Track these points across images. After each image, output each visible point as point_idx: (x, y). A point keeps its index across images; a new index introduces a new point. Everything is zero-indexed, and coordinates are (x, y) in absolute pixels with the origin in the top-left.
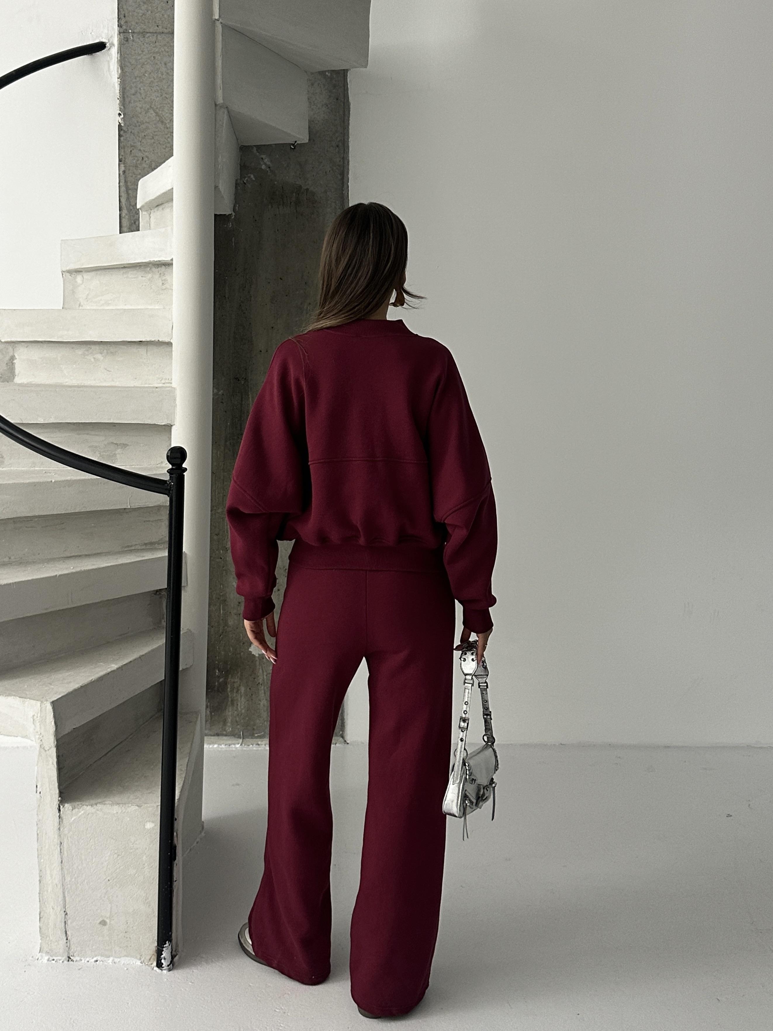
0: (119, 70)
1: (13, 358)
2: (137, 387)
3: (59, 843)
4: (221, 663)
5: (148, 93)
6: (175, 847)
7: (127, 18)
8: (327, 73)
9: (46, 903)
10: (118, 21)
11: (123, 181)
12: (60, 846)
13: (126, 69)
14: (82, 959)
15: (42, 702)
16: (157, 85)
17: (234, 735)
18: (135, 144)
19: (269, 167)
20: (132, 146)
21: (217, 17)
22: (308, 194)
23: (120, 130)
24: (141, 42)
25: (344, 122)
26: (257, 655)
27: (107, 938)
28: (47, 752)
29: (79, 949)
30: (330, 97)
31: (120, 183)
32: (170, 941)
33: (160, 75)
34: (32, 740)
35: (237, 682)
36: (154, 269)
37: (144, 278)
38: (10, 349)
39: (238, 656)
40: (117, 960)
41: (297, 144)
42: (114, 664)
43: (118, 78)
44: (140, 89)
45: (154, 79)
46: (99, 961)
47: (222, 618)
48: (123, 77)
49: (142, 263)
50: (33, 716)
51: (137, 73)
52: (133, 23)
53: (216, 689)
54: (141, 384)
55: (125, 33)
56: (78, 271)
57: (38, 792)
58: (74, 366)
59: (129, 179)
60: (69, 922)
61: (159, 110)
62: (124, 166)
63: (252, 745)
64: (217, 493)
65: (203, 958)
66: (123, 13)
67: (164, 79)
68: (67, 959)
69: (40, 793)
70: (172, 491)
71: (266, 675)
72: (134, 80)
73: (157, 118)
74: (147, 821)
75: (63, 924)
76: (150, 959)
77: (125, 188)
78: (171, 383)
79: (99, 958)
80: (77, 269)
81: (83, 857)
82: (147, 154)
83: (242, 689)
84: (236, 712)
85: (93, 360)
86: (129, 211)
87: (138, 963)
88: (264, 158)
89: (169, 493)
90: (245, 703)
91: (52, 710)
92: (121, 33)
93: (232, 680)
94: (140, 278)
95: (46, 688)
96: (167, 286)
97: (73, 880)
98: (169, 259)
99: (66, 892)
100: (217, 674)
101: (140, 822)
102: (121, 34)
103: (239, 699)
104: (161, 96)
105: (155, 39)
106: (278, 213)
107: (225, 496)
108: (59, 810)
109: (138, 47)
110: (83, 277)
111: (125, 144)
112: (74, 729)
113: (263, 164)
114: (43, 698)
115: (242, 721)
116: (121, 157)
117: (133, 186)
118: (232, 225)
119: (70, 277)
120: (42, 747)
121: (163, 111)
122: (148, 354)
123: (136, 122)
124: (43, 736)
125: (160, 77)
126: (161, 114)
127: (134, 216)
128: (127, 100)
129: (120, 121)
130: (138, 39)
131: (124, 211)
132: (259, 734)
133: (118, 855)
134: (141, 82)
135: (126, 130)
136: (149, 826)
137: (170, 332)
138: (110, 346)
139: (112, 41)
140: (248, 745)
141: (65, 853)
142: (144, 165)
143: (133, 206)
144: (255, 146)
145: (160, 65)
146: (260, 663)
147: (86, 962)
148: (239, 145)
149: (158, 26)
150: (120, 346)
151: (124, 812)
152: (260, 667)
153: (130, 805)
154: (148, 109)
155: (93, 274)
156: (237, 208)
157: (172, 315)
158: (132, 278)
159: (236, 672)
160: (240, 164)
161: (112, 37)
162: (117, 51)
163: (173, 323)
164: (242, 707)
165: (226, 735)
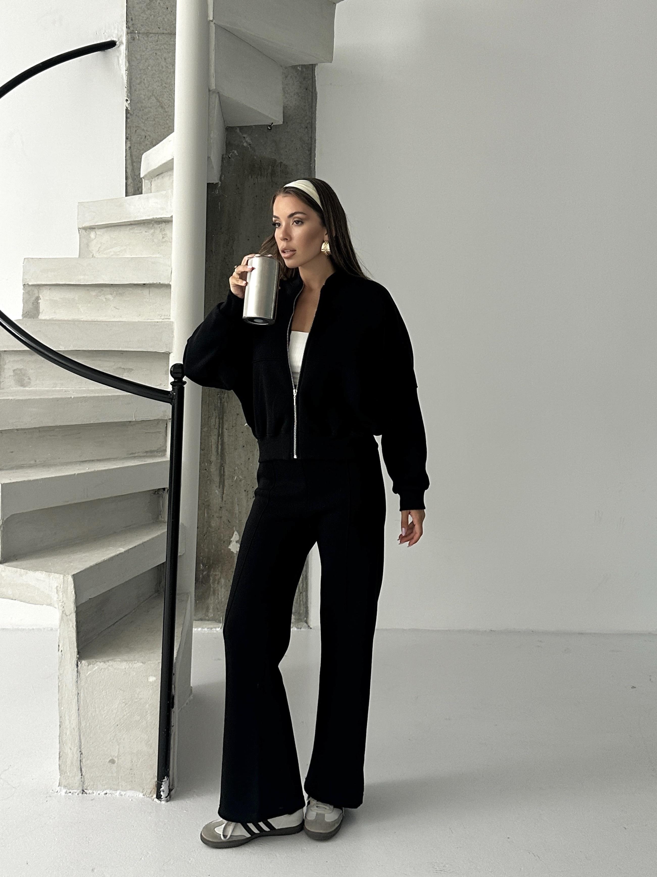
0: (127, 64)
1: (38, 298)
2: (141, 322)
3: (76, 693)
4: (205, 558)
5: (151, 83)
6: (173, 697)
7: (133, 22)
8: (298, 68)
9: (65, 744)
10: (127, 24)
11: (129, 155)
12: (77, 696)
13: (133, 63)
14: (94, 792)
15: (64, 575)
16: (158, 77)
17: (215, 620)
18: (139, 125)
19: (250, 145)
20: (136, 127)
21: (211, 19)
22: (282, 168)
23: (127, 113)
24: (146, 40)
25: (312, 107)
27: (115, 775)
28: (68, 617)
29: (92, 783)
30: (300, 87)
31: (127, 157)
32: (168, 776)
33: (161, 68)
34: (56, 608)
35: (218, 574)
36: (156, 226)
37: (147, 233)
38: (36, 291)
39: (220, 553)
40: (123, 793)
41: (274, 125)
42: (122, 548)
43: (126, 71)
44: (144, 80)
45: (156, 72)
46: (108, 794)
47: (206, 520)
48: (130, 70)
49: (147, 220)
50: (57, 587)
51: (141, 67)
52: (139, 25)
53: (201, 579)
54: (144, 320)
55: (132, 33)
56: (92, 228)
57: (60, 651)
58: (89, 305)
59: (134, 153)
60: (84, 760)
61: (160, 97)
62: (130, 143)
65: (194, 792)
66: (130, 17)
67: (163, 71)
68: (82, 791)
69: (62, 651)
70: (174, 400)
72: (139, 72)
73: (158, 103)
74: (149, 676)
75: (79, 762)
76: (151, 792)
77: (130, 161)
78: (169, 319)
79: (108, 791)
80: (91, 226)
81: (96, 706)
82: (149, 133)
83: (223, 580)
84: (217, 600)
85: (104, 300)
86: (134, 180)
87: (141, 795)
88: (245, 137)
89: (172, 401)
91: (73, 582)
93: (214, 573)
94: (144, 232)
95: (67, 565)
96: (167, 239)
97: (88, 724)
98: (169, 216)
99: (82, 735)
100: (201, 568)
101: (144, 676)
102: (129, 34)
103: (220, 589)
104: (161, 85)
105: (157, 38)
106: (257, 182)
108: (77, 666)
109: (142, 45)
110: (96, 233)
111: (131, 125)
112: (90, 599)
113: (245, 142)
114: (65, 572)
116: (127, 135)
117: (137, 160)
118: (219, 191)
119: (85, 233)
120: (64, 612)
121: (162, 98)
122: (151, 295)
123: (140, 106)
124: (65, 604)
125: (161, 70)
126: (162, 100)
127: (137, 184)
128: (133, 88)
129: (127, 106)
130: (142, 39)
131: (129, 180)
133: (126, 704)
134: (144, 74)
135: (132, 113)
136: (152, 679)
137: (170, 276)
138: (118, 288)
139: (121, 40)
141: (82, 703)
142: (147, 142)
143: (137, 176)
144: (238, 127)
145: (161, 60)
147: (97, 794)
148: (225, 126)
149: (159, 28)
150: (129, 288)
151: (131, 668)
153: (136, 662)
154: (150, 96)
155: (106, 229)
156: (222, 177)
157: (171, 262)
158: (138, 233)
159: (217, 566)
160: (226, 142)
161: (121, 36)
162: (125, 49)
163: (172, 269)
164: (222, 596)
165: (208, 620)
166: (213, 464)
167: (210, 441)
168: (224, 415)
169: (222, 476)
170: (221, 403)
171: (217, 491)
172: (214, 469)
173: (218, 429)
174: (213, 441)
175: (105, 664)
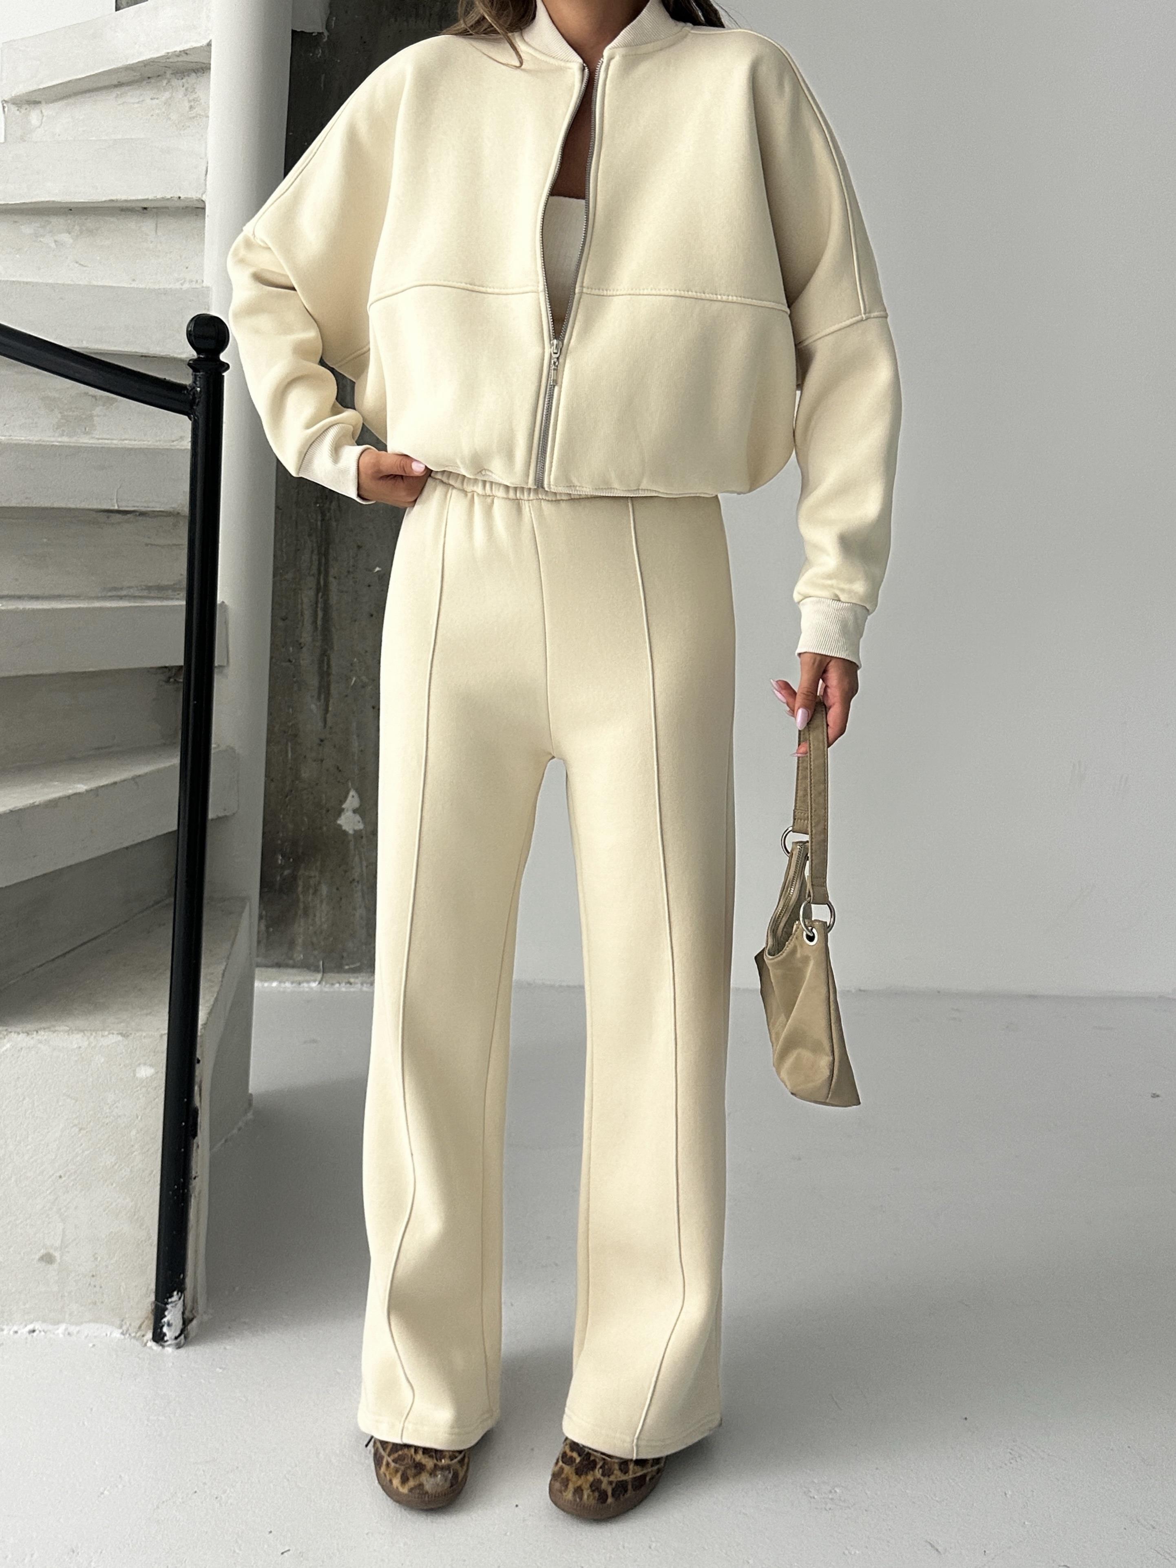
4: (286, 844)
17: (308, 966)
26: (351, 832)
27: (55, 1288)
32: (181, 1291)
35: (315, 877)
36: (174, 82)
37: (155, 101)
39: (318, 832)
40: (71, 1329)
47: (290, 766)
49: (154, 63)
53: (277, 887)
54: (143, 287)
56: (33, 99)
58: (17, 256)
63: (339, 983)
64: (284, 545)
70: (198, 407)
71: (367, 867)
74: (141, 1063)
76: (139, 1328)
78: (201, 284)
80: (30, 93)
83: (324, 889)
84: (311, 928)
85: (53, 245)
87: (117, 1334)
89: (191, 411)
90: (327, 913)
93: (307, 874)
94: (148, 100)
96: (198, 110)
98: (205, 43)
100: (280, 862)
101: (126, 1065)
103: (318, 906)
107: (299, 550)
110: (41, 113)
115: (322, 943)
119: (18, 113)
122: (160, 233)
132: (352, 966)
133: (82, 1129)
136: (144, 1072)
137: (203, 181)
138: (85, 216)
140: (333, 984)
146: (355, 845)
151: (94, 1048)
152: (356, 851)
153: (107, 1033)
155: (64, 103)
156: (332, 23)
157: (206, 148)
158: (133, 103)
159: (313, 859)
163: (208, 163)
164: (323, 920)
165: (293, 967)
166: (304, 649)
167: (300, 600)
168: (331, 546)
169: (324, 674)
170: (323, 520)
171: (313, 706)
172: (307, 660)
173: (317, 576)
174: (305, 600)
175: (29, 1038)
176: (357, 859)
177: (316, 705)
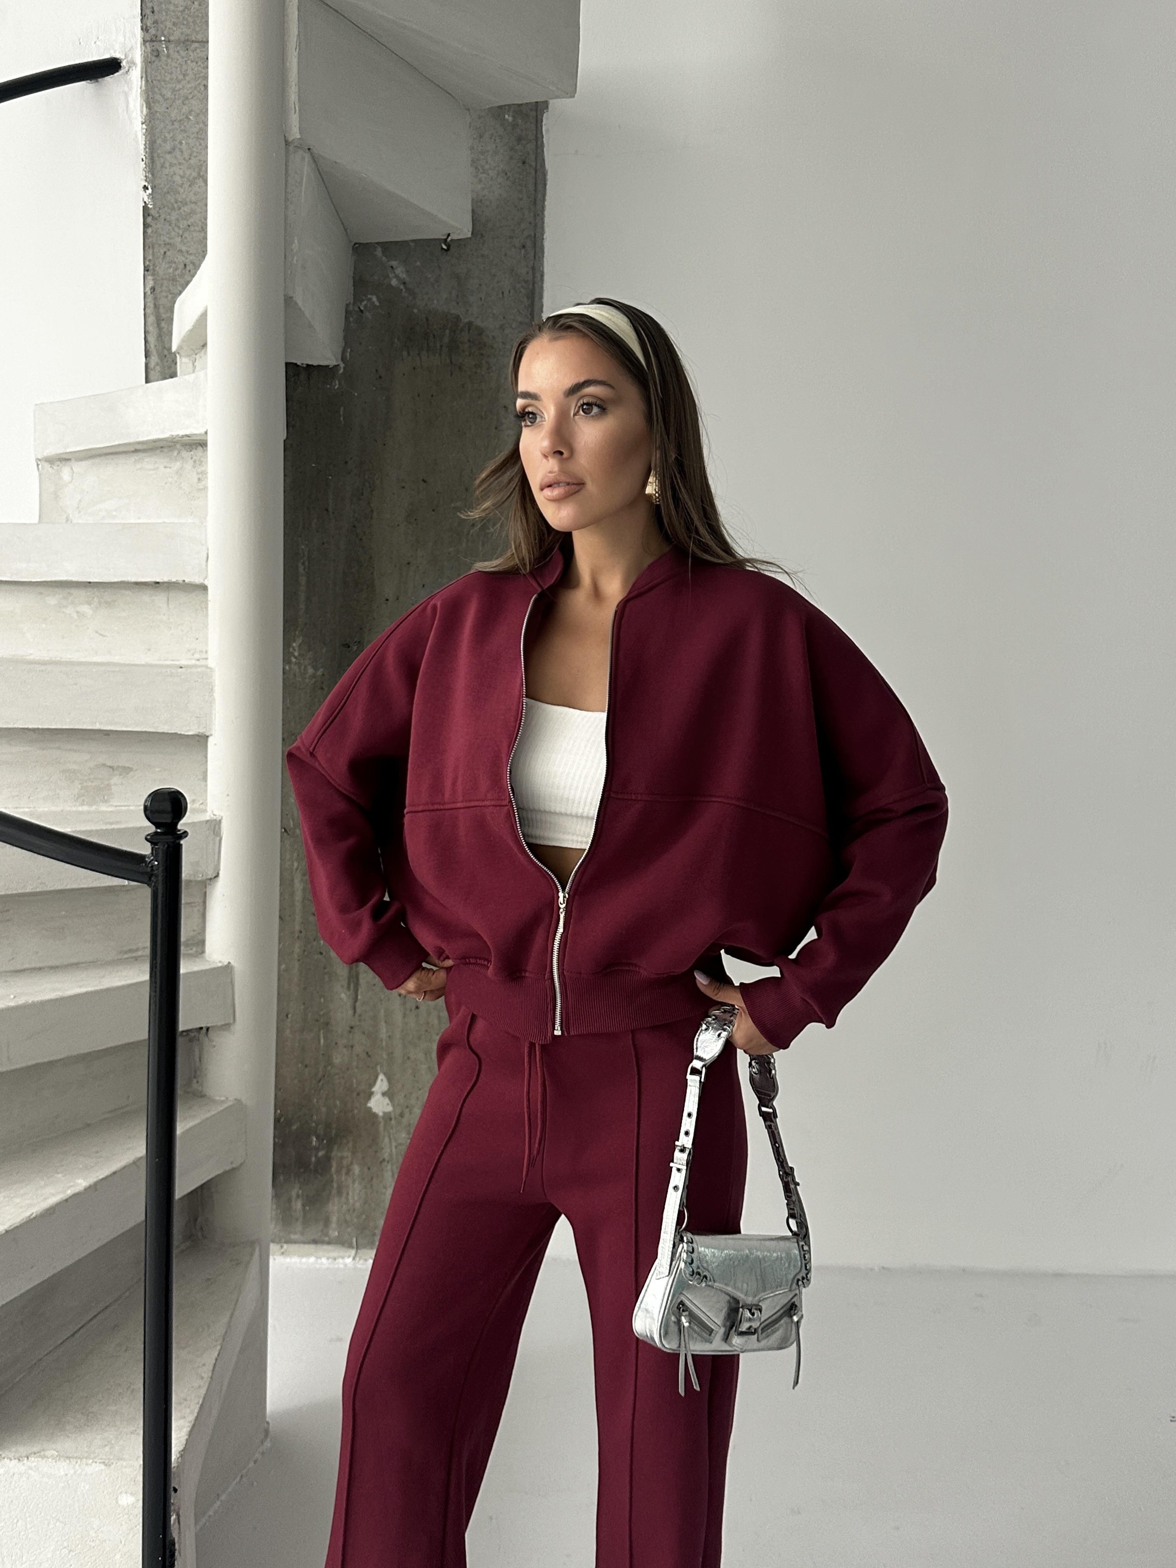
0: (145, 108)
2: (151, 666)
4: (320, 1126)
5: (195, 149)
6: (173, 1543)
7: (156, 17)
8: (506, 112)
10: (142, 20)
11: (151, 305)
13: (157, 108)
17: (342, 1242)
18: (171, 241)
19: (404, 283)
20: (166, 244)
22: (471, 331)
23: (146, 215)
24: (183, 58)
25: (535, 202)
26: (381, 1114)
30: (511, 158)
31: (146, 309)
35: (347, 1157)
36: (185, 454)
37: (168, 470)
39: (350, 1116)
41: (452, 240)
42: (80, 1180)
43: (142, 124)
44: (181, 143)
47: (322, 1050)
48: (150, 122)
49: (161, 440)
51: (174, 114)
52: (168, 24)
53: (312, 1167)
54: (158, 660)
55: (154, 41)
56: (63, 459)
58: (44, 625)
59: (163, 301)
62: (153, 280)
66: (150, 5)
70: (157, 875)
71: (396, 1147)
72: (170, 127)
77: (154, 318)
80: (59, 454)
82: (191, 258)
83: (356, 1169)
84: (345, 1207)
85: (75, 616)
86: (162, 357)
88: (394, 267)
89: (151, 879)
90: (360, 1191)
92: (148, 41)
93: (339, 1154)
94: (162, 467)
98: (202, 431)
100: (314, 1143)
101: (109, 1493)
102: (147, 44)
103: (351, 1185)
106: (419, 364)
109: (177, 68)
110: (72, 469)
111: (154, 241)
113: (393, 277)
115: (355, 1220)
116: (147, 263)
117: (166, 316)
118: (339, 384)
119: (50, 469)
122: (170, 606)
123: (173, 201)
127: (169, 367)
128: (158, 164)
129: (146, 199)
130: (176, 53)
131: (153, 358)
133: (71, 1551)
134: (181, 130)
135: (157, 215)
137: (204, 566)
138: (103, 590)
139: (131, 58)
142: (188, 278)
143: (168, 348)
144: (377, 243)
146: (384, 1128)
148: (350, 242)
150: (123, 591)
151: (79, 1475)
152: (386, 1133)
153: (91, 1461)
154: (195, 178)
155: (85, 464)
156: (348, 354)
157: (206, 536)
158: (150, 470)
159: (345, 1141)
160: (354, 278)
161: (131, 48)
162: (139, 76)
163: (208, 549)
164: (356, 1198)
165: (329, 1243)
171: (343, 996)
175: (21, 1463)
176: (387, 1140)
177: (345, 994)
